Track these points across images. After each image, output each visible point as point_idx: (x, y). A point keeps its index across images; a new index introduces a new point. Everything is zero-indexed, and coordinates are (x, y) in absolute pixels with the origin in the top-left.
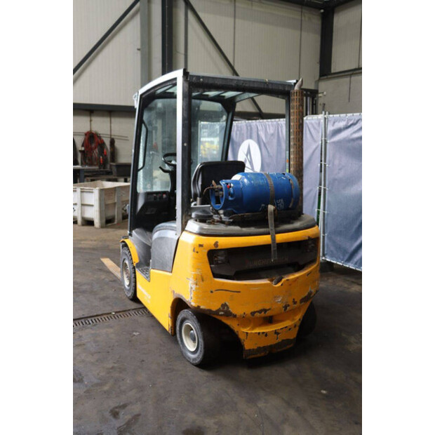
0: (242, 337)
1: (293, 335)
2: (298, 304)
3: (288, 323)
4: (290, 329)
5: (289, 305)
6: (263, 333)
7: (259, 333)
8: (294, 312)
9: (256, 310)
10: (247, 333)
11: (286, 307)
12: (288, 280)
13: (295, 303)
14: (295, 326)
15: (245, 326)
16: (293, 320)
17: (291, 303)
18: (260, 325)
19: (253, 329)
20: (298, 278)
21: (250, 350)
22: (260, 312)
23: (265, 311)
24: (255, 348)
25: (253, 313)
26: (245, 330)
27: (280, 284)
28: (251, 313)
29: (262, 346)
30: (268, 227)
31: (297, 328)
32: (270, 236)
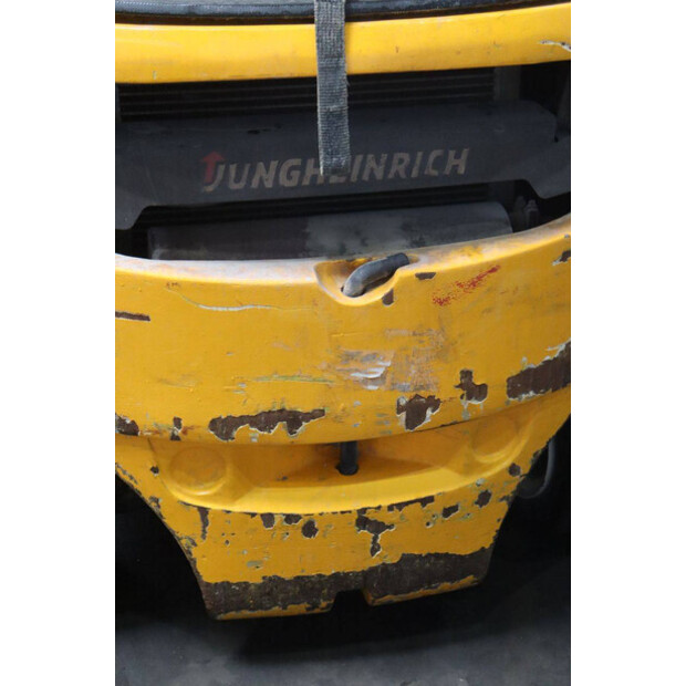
0: (181, 527)
1: (477, 534)
2: (497, 395)
3: (442, 482)
4: (447, 512)
5: (434, 403)
6: (290, 518)
7: (268, 519)
8: (480, 432)
9: (237, 413)
10: (203, 511)
11: (415, 411)
12: (422, 276)
13: (472, 390)
14: (484, 498)
15: (197, 478)
16: (470, 468)
17: (445, 385)
18: (285, 479)
19: (236, 492)
20: (493, 269)
21: (226, 585)
22: (265, 420)
23: (294, 420)
24: (255, 578)
25: (223, 426)
26: (196, 496)
27: (377, 295)
28: (214, 424)
29: (288, 575)
31: (498, 510)
32: (310, 29)
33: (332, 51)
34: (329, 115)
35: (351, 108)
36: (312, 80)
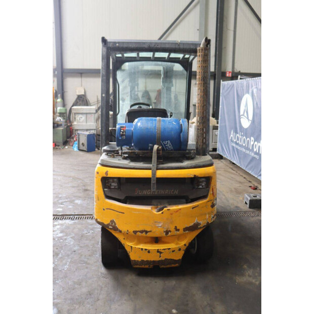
0: (128, 249)
1: (179, 256)
2: (181, 231)
3: (172, 246)
4: (173, 251)
5: (170, 231)
6: (146, 250)
7: (142, 249)
8: (179, 238)
9: (137, 230)
10: (131, 247)
11: (167, 232)
12: (168, 210)
13: (177, 230)
14: (180, 250)
15: (131, 241)
16: (177, 244)
17: (172, 228)
18: (146, 243)
19: (137, 244)
20: (180, 209)
21: (135, 261)
22: (142, 232)
23: (147, 232)
24: (140, 260)
25: (135, 232)
26: (131, 244)
27: (161, 212)
28: (134, 232)
29: (145, 260)
30: (151, 164)
31: (182, 252)
32: (151, 171)
33: (154, 174)
34: (153, 183)
35: (157, 183)
36: (150, 178)
